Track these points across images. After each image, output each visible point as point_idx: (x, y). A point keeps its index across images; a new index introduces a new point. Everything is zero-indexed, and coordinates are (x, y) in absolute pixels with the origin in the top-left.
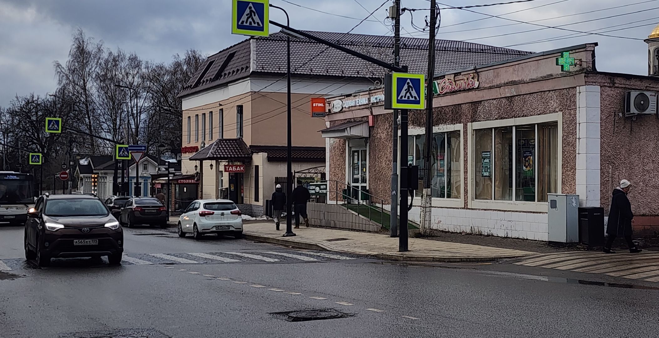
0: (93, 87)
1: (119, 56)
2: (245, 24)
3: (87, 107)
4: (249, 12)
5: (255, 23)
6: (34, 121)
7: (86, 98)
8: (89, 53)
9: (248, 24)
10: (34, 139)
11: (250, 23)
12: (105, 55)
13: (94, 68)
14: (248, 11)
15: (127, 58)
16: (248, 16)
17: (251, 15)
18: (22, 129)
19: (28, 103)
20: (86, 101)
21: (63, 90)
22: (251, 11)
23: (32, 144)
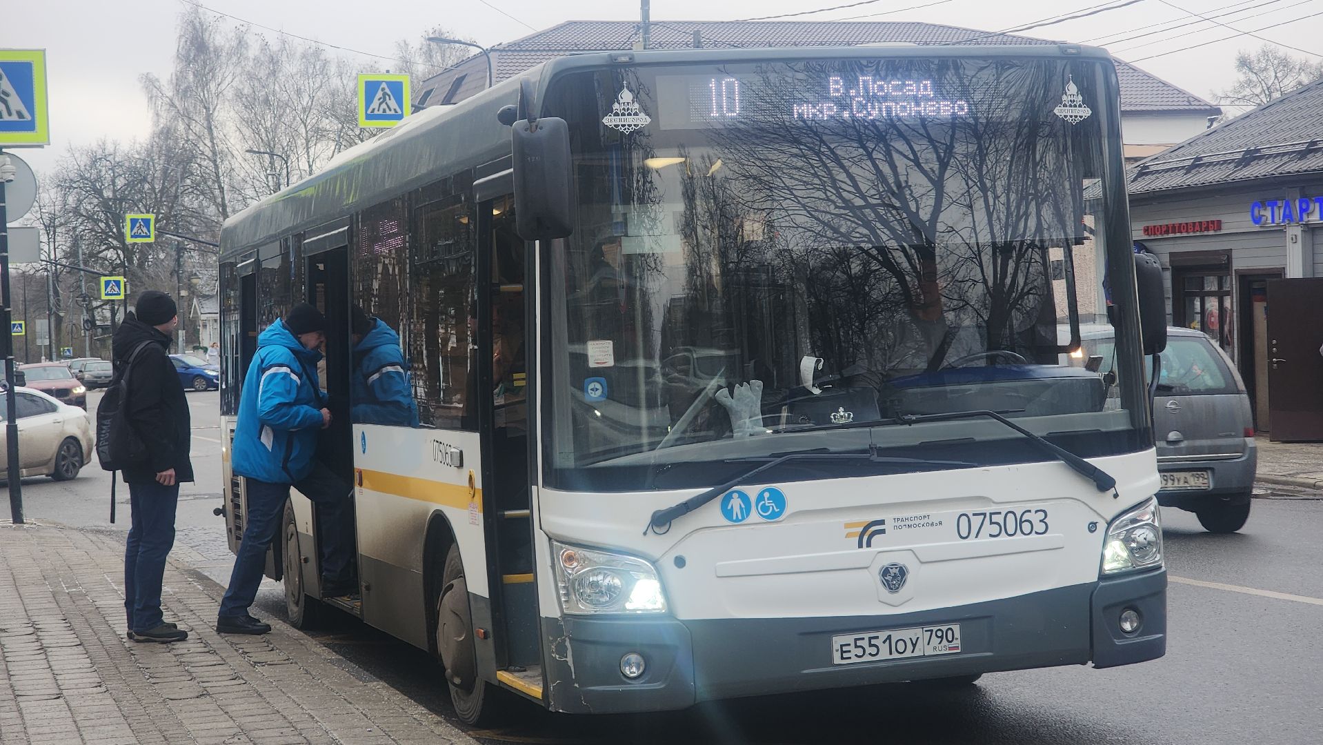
0: (228, 120)
1: (283, 49)
2: (376, 112)
3: (216, 167)
4: (381, 96)
5: (390, 110)
6: (110, 199)
7: (213, 147)
8: (217, 52)
9: (381, 112)
10: (111, 236)
11: (384, 111)
12: (253, 51)
13: (229, 80)
14: (380, 94)
15: (298, 55)
16: (382, 100)
17: (385, 99)
18: (84, 216)
19: (94, 161)
20: (214, 153)
21: (166, 133)
22: (385, 94)
23: (107, 249)
